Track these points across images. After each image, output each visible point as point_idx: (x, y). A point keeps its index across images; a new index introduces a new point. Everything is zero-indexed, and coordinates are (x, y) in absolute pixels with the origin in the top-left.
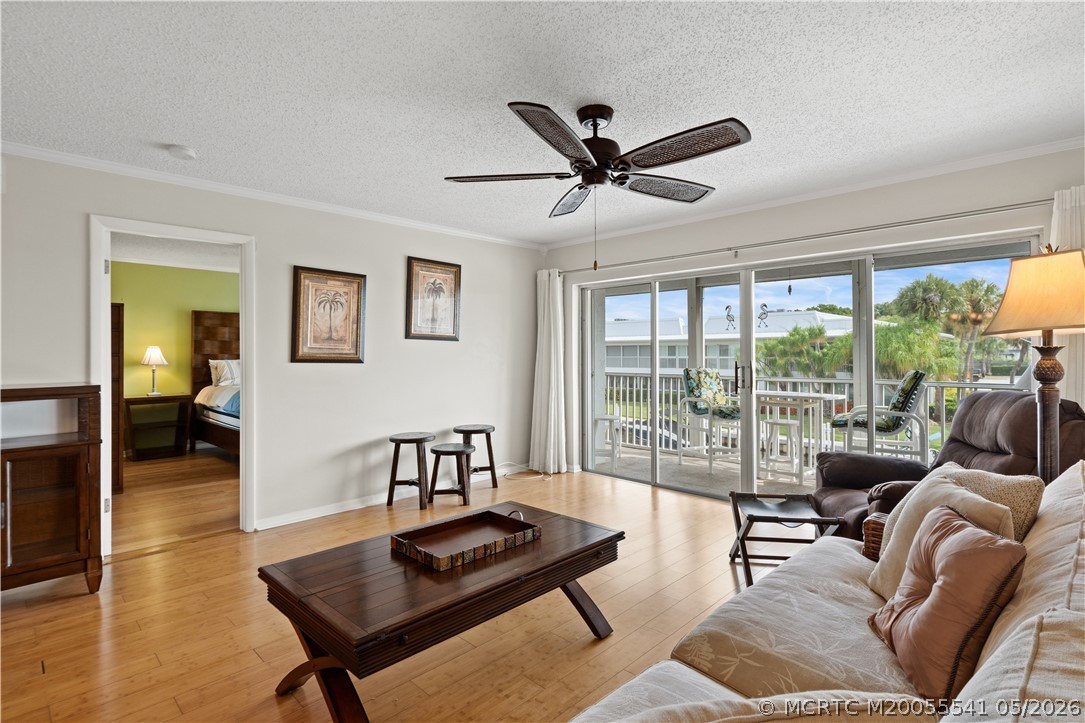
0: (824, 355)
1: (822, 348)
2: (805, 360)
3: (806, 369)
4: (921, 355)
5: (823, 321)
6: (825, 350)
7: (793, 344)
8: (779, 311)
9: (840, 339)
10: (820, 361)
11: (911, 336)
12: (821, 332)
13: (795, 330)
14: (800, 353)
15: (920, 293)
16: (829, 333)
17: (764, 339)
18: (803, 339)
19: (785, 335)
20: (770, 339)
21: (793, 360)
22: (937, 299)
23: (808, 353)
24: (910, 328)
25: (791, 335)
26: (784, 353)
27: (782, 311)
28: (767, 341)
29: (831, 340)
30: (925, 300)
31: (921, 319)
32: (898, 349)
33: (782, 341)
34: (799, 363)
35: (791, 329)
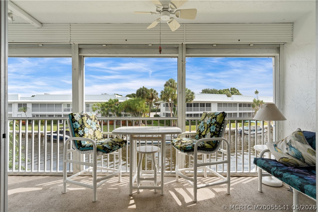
0: (118, 107)
1: (118, 105)
2: (113, 109)
3: (113, 111)
4: (142, 107)
5: (118, 97)
6: (119, 106)
7: (110, 104)
8: (105, 94)
9: (123, 103)
10: (117, 109)
11: (140, 102)
12: (118, 100)
13: (110, 99)
14: (111, 107)
15: (141, 91)
16: (120, 101)
17: (101, 102)
18: (113, 102)
19: (107, 101)
20: (103, 102)
21: (110, 109)
22: (145, 93)
23: (114, 106)
24: (140, 100)
25: (109, 101)
26: (107, 107)
27: (106, 94)
28: (102, 103)
29: (120, 102)
30: (142, 93)
31: (141, 98)
32: (137, 106)
33: (107, 103)
34: (111, 110)
35: (109, 99)
